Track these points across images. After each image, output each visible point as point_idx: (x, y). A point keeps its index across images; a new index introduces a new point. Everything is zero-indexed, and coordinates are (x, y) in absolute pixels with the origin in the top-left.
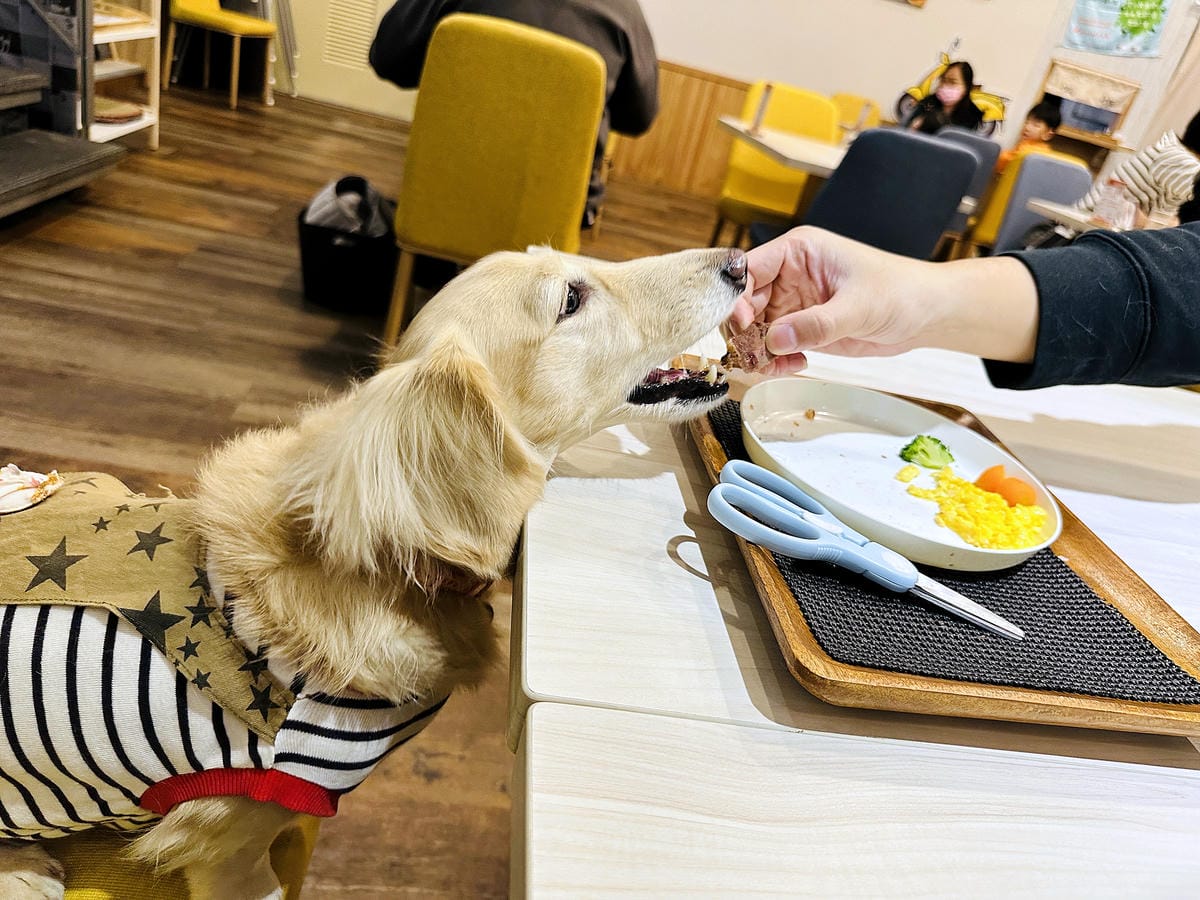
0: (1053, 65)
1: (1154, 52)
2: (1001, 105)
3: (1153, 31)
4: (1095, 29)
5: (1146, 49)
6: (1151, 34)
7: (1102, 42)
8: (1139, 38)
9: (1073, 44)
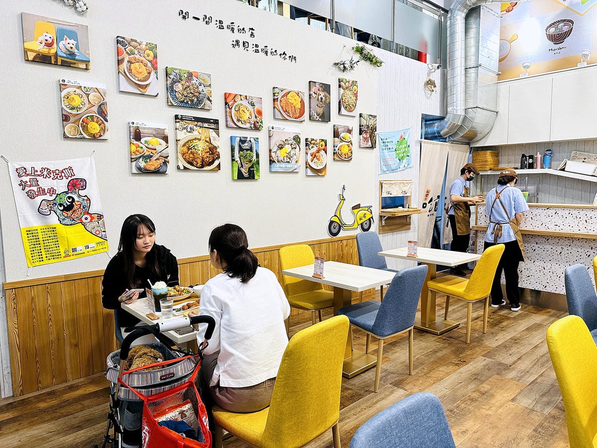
0: (381, 184)
1: (411, 166)
2: (369, 210)
3: (408, 156)
4: (390, 163)
5: (408, 164)
6: (408, 157)
7: (393, 167)
8: (405, 161)
9: (384, 172)
